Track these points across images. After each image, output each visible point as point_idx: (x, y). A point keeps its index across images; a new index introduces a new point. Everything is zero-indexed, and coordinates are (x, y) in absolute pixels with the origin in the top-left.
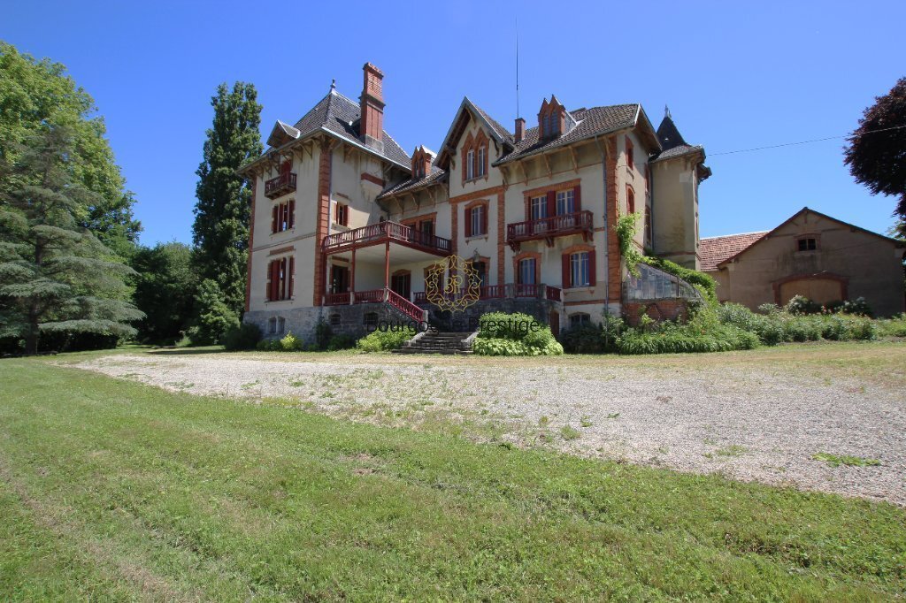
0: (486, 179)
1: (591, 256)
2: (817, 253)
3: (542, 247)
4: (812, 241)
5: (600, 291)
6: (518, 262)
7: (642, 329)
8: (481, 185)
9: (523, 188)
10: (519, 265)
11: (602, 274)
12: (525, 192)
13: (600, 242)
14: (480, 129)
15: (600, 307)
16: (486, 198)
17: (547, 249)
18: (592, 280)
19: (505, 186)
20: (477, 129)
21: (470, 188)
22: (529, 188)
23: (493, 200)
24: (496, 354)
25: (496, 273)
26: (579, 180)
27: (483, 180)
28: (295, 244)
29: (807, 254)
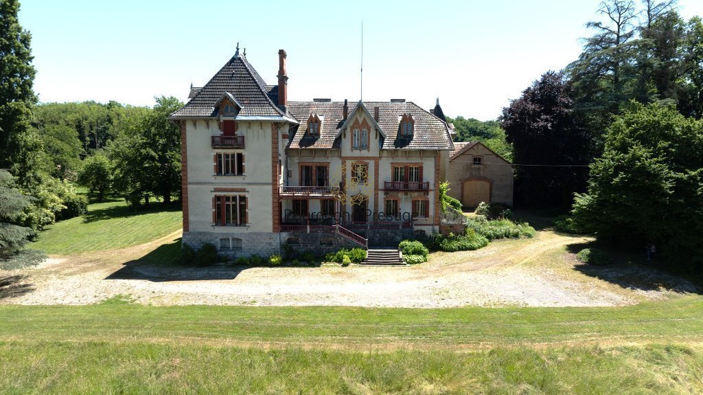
0: (369, 151)
1: (426, 203)
2: (481, 166)
3: (401, 195)
4: (479, 160)
5: (430, 220)
6: (387, 201)
7: (451, 239)
8: (364, 153)
9: (391, 160)
10: (388, 203)
11: (431, 212)
12: (392, 163)
13: (431, 197)
14: (364, 119)
15: (431, 227)
16: (367, 161)
17: (404, 196)
18: (426, 214)
19: (380, 157)
20: (362, 117)
21: (357, 153)
22: (395, 161)
23: (372, 164)
24: (416, 263)
25: (373, 205)
26: (422, 163)
27: (366, 151)
28: (248, 188)
29: (477, 166)
